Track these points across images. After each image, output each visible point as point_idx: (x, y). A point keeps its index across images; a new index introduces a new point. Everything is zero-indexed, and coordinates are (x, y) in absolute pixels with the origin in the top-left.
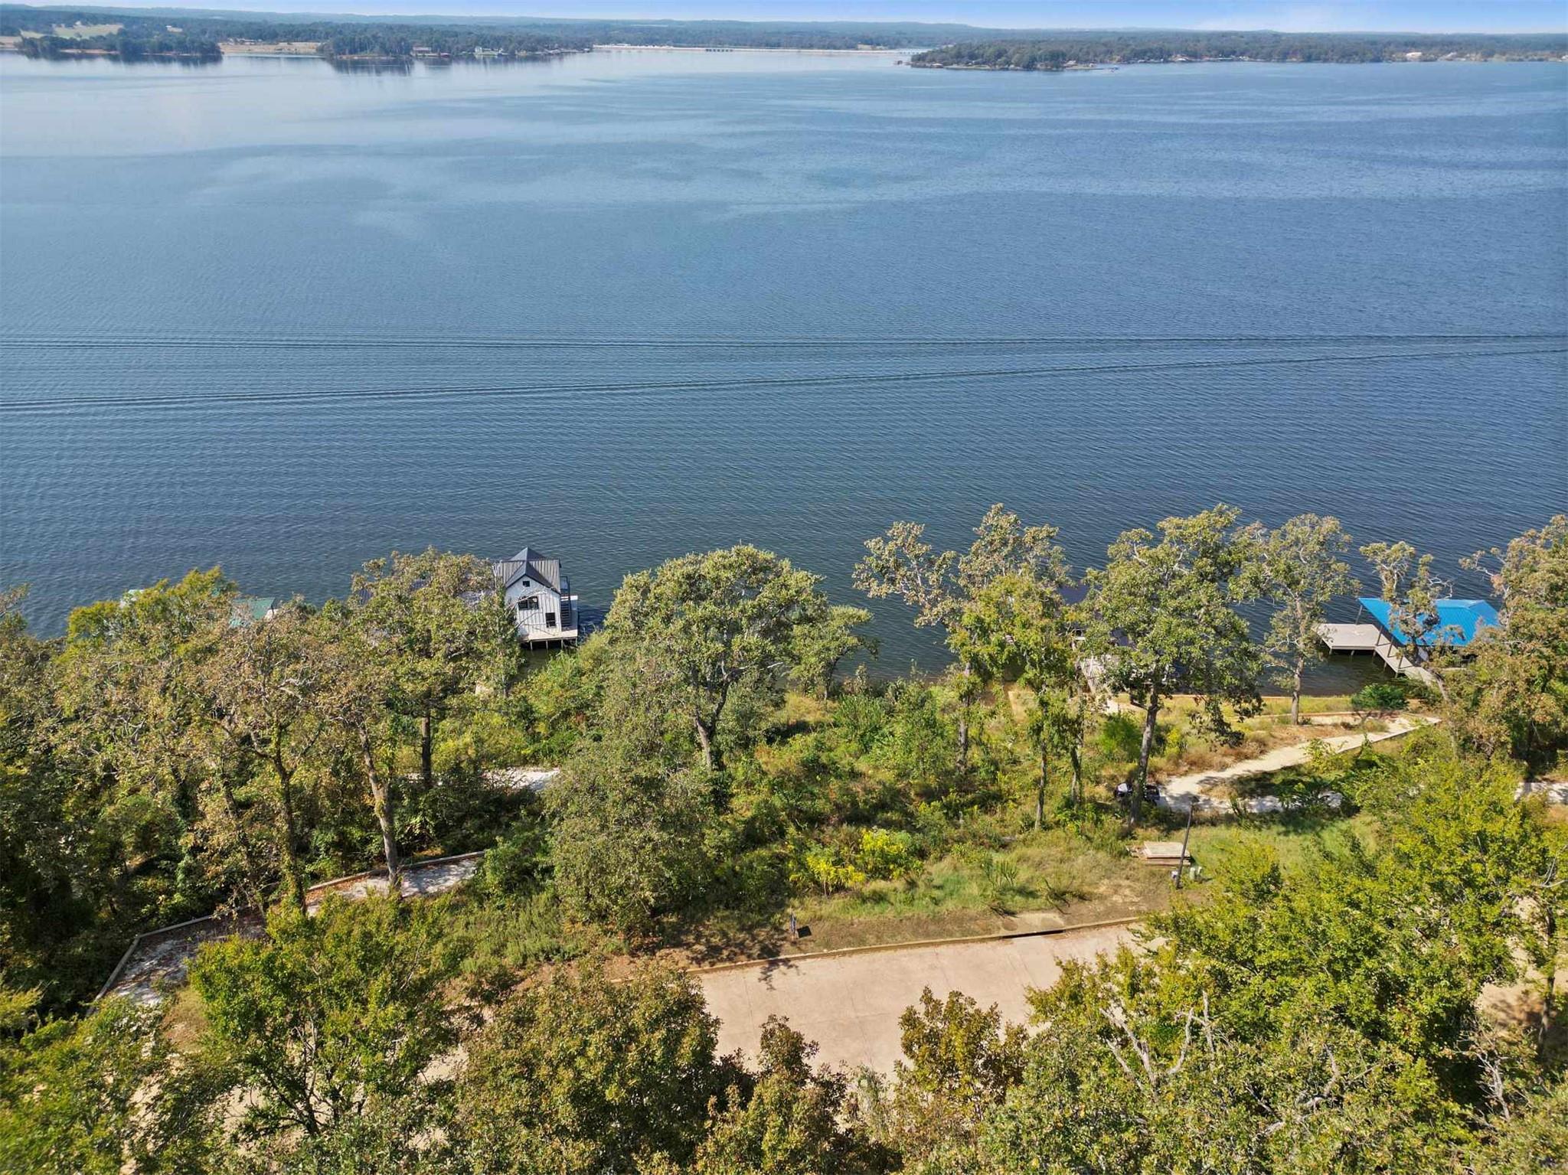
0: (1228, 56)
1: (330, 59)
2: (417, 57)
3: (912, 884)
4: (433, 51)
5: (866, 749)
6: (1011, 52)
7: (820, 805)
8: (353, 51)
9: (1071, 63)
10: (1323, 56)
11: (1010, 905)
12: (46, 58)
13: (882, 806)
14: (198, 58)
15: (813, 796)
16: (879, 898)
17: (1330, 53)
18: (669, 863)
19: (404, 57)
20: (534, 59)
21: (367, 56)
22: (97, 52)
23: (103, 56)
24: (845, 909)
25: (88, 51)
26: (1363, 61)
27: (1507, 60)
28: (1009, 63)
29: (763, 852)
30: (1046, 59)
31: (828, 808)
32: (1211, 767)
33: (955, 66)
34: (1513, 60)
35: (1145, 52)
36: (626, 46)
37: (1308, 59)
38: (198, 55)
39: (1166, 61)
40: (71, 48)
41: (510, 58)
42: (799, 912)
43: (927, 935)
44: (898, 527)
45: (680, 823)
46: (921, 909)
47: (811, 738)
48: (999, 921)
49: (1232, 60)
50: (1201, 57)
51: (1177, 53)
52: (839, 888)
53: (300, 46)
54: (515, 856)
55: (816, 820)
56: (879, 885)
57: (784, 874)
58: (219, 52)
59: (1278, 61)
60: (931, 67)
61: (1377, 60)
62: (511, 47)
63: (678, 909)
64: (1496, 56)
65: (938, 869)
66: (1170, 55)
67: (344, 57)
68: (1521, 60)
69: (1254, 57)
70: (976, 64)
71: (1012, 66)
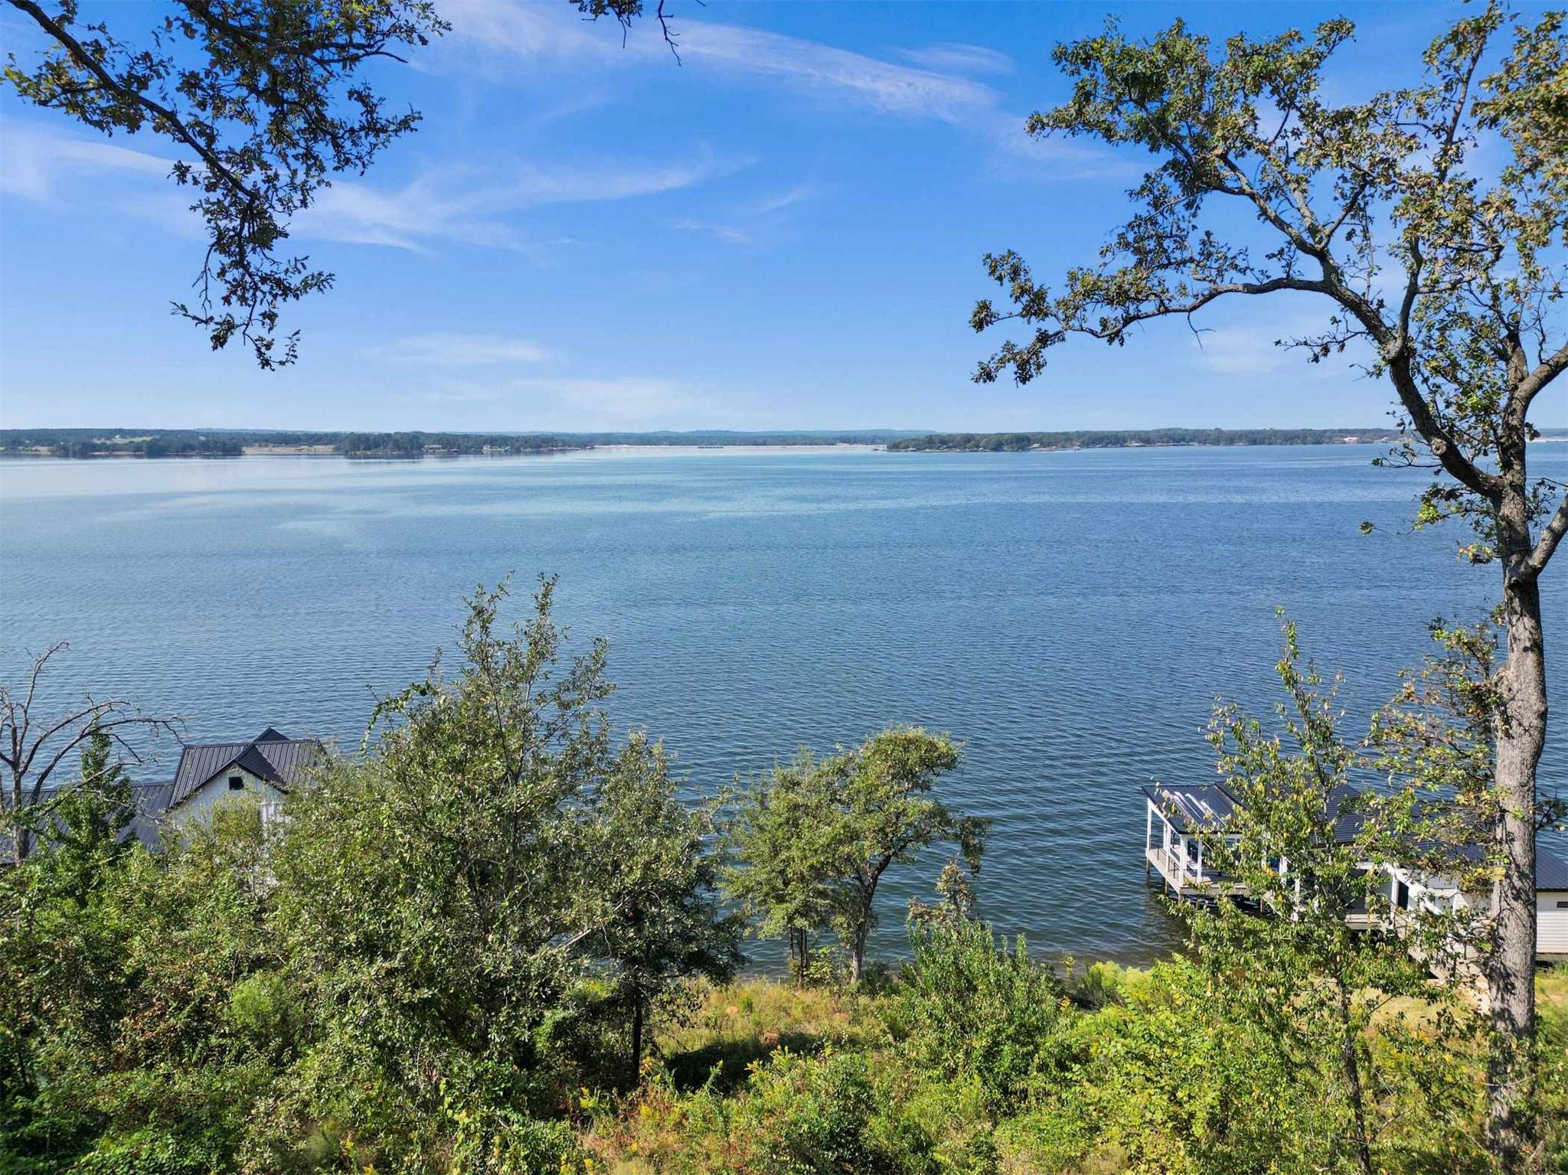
2: (428, 452)
4: (443, 449)
8: (368, 449)
9: (1035, 445)
10: (1269, 442)
12: (73, 457)
14: (218, 455)
17: (1276, 440)
19: (417, 452)
20: (538, 453)
21: (380, 451)
22: (124, 453)
23: (129, 455)
25: (117, 453)
28: (978, 446)
30: (1011, 446)
33: (928, 450)
35: (1102, 439)
36: (626, 446)
37: (1253, 443)
38: (220, 453)
39: (1120, 446)
40: (101, 451)
41: (516, 452)
49: (1183, 445)
50: (1154, 442)
51: (1132, 439)
53: (320, 448)
58: (241, 451)
59: (1226, 444)
60: (906, 451)
61: (1316, 443)
62: (519, 447)
66: (1126, 443)
67: (359, 452)
70: (947, 448)
71: (980, 449)
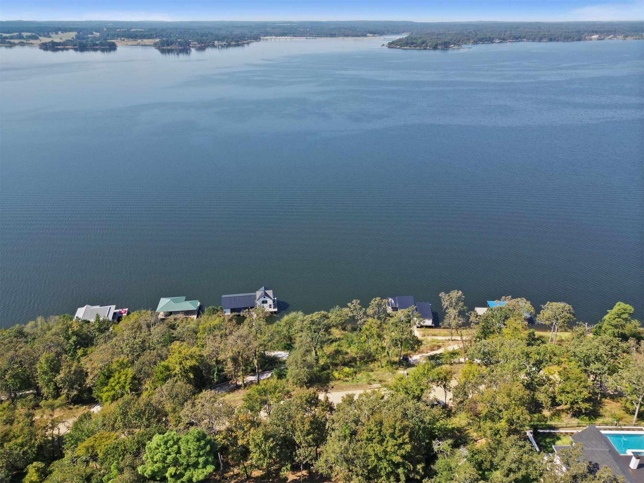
0: (518, 39)
1: (159, 48)
2: (193, 47)
3: (353, 379)
4: (199, 44)
5: (350, 346)
6: (428, 42)
7: (338, 361)
8: (168, 45)
9: (452, 46)
10: (557, 39)
11: (371, 383)
12: (51, 50)
13: (350, 362)
14: (107, 49)
15: (336, 360)
16: (347, 381)
17: (560, 37)
18: (309, 374)
19: (188, 47)
20: (238, 45)
21: (173, 47)
22: (69, 47)
23: (72, 48)
24: (340, 383)
25: (66, 47)
26: (573, 41)
27: (634, 39)
29: (325, 372)
30: (442, 44)
31: (339, 362)
32: (424, 353)
33: (405, 48)
34: (636, 39)
35: (483, 39)
36: (274, 37)
37: (551, 40)
38: (108, 47)
39: (492, 42)
40: (60, 46)
41: (229, 45)
42: (332, 383)
43: (355, 388)
44: (354, 301)
45: (310, 367)
46: (355, 383)
47: (337, 343)
48: (369, 386)
49: (519, 41)
50: (506, 40)
51: (496, 38)
52: (339, 379)
53: (146, 41)
54: (279, 373)
55: (336, 365)
56: (347, 379)
57: (329, 377)
58: (116, 46)
60: (396, 48)
61: (579, 40)
62: (229, 41)
63: (309, 383)
64: (629, 37)
65: (359, 376)
66: (493, 40)
67: (165, 48)
68: (639, 39)
69: (528, 39)
70: (414, 46)
71: (428, 47)
